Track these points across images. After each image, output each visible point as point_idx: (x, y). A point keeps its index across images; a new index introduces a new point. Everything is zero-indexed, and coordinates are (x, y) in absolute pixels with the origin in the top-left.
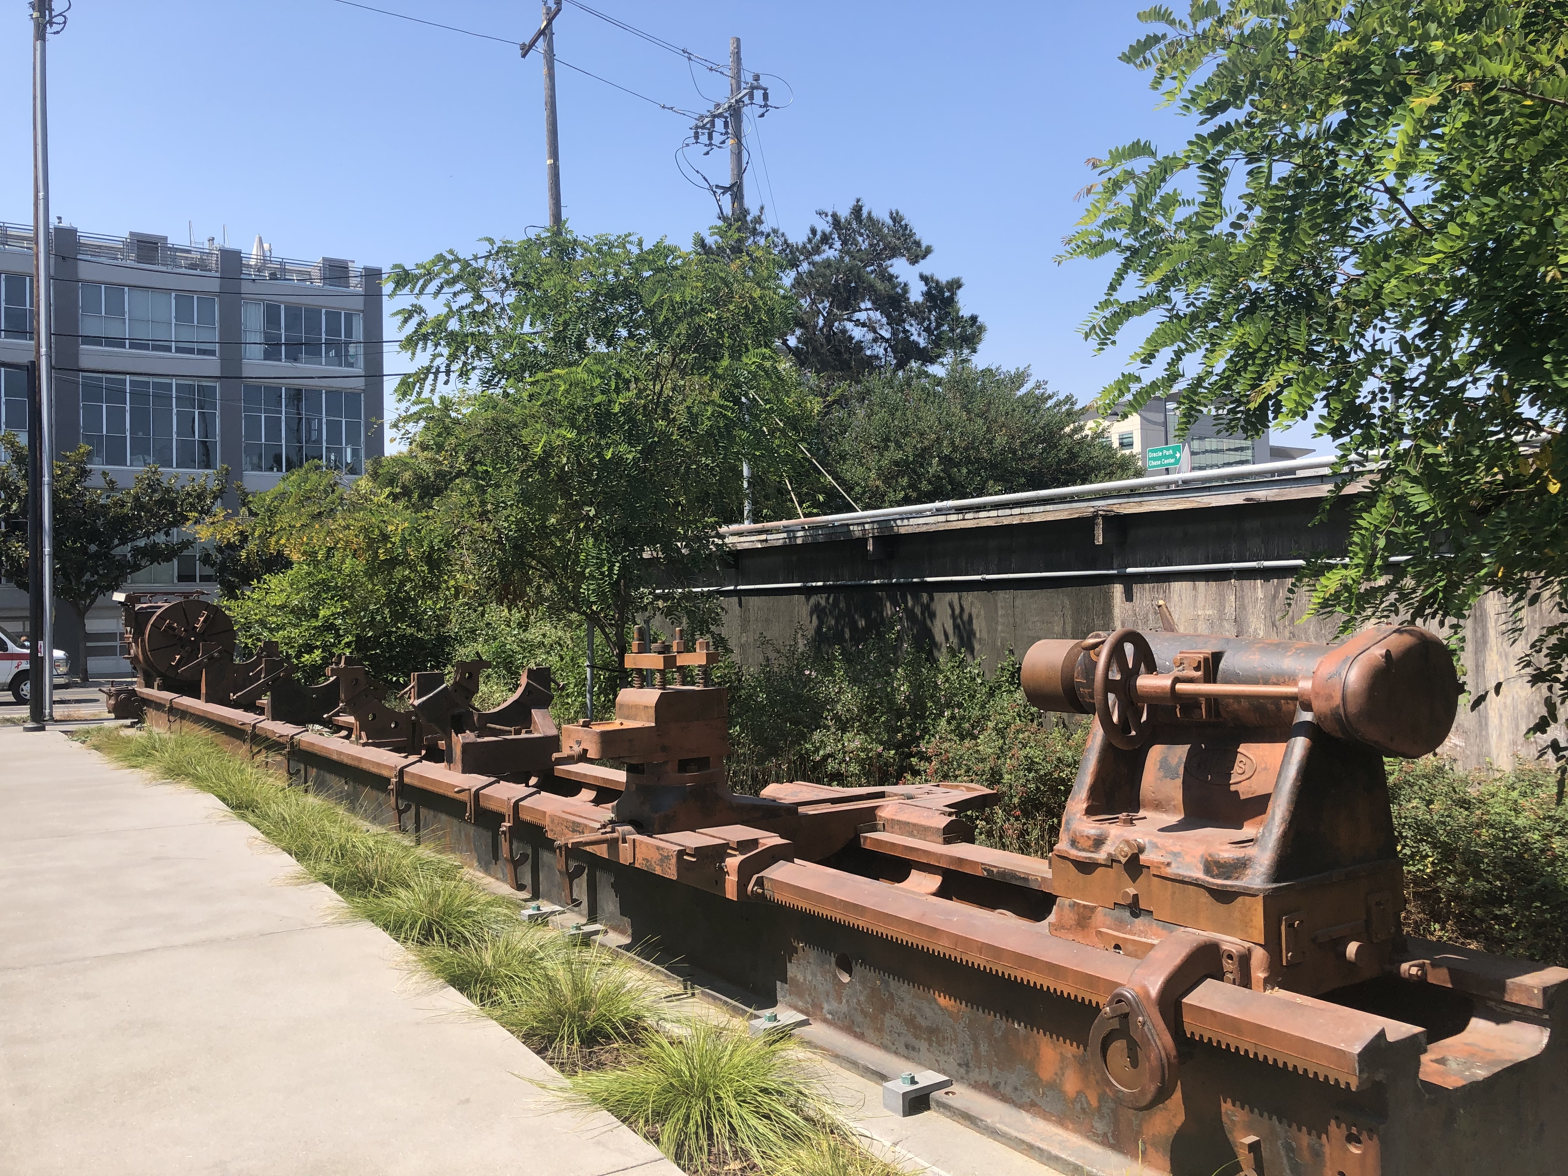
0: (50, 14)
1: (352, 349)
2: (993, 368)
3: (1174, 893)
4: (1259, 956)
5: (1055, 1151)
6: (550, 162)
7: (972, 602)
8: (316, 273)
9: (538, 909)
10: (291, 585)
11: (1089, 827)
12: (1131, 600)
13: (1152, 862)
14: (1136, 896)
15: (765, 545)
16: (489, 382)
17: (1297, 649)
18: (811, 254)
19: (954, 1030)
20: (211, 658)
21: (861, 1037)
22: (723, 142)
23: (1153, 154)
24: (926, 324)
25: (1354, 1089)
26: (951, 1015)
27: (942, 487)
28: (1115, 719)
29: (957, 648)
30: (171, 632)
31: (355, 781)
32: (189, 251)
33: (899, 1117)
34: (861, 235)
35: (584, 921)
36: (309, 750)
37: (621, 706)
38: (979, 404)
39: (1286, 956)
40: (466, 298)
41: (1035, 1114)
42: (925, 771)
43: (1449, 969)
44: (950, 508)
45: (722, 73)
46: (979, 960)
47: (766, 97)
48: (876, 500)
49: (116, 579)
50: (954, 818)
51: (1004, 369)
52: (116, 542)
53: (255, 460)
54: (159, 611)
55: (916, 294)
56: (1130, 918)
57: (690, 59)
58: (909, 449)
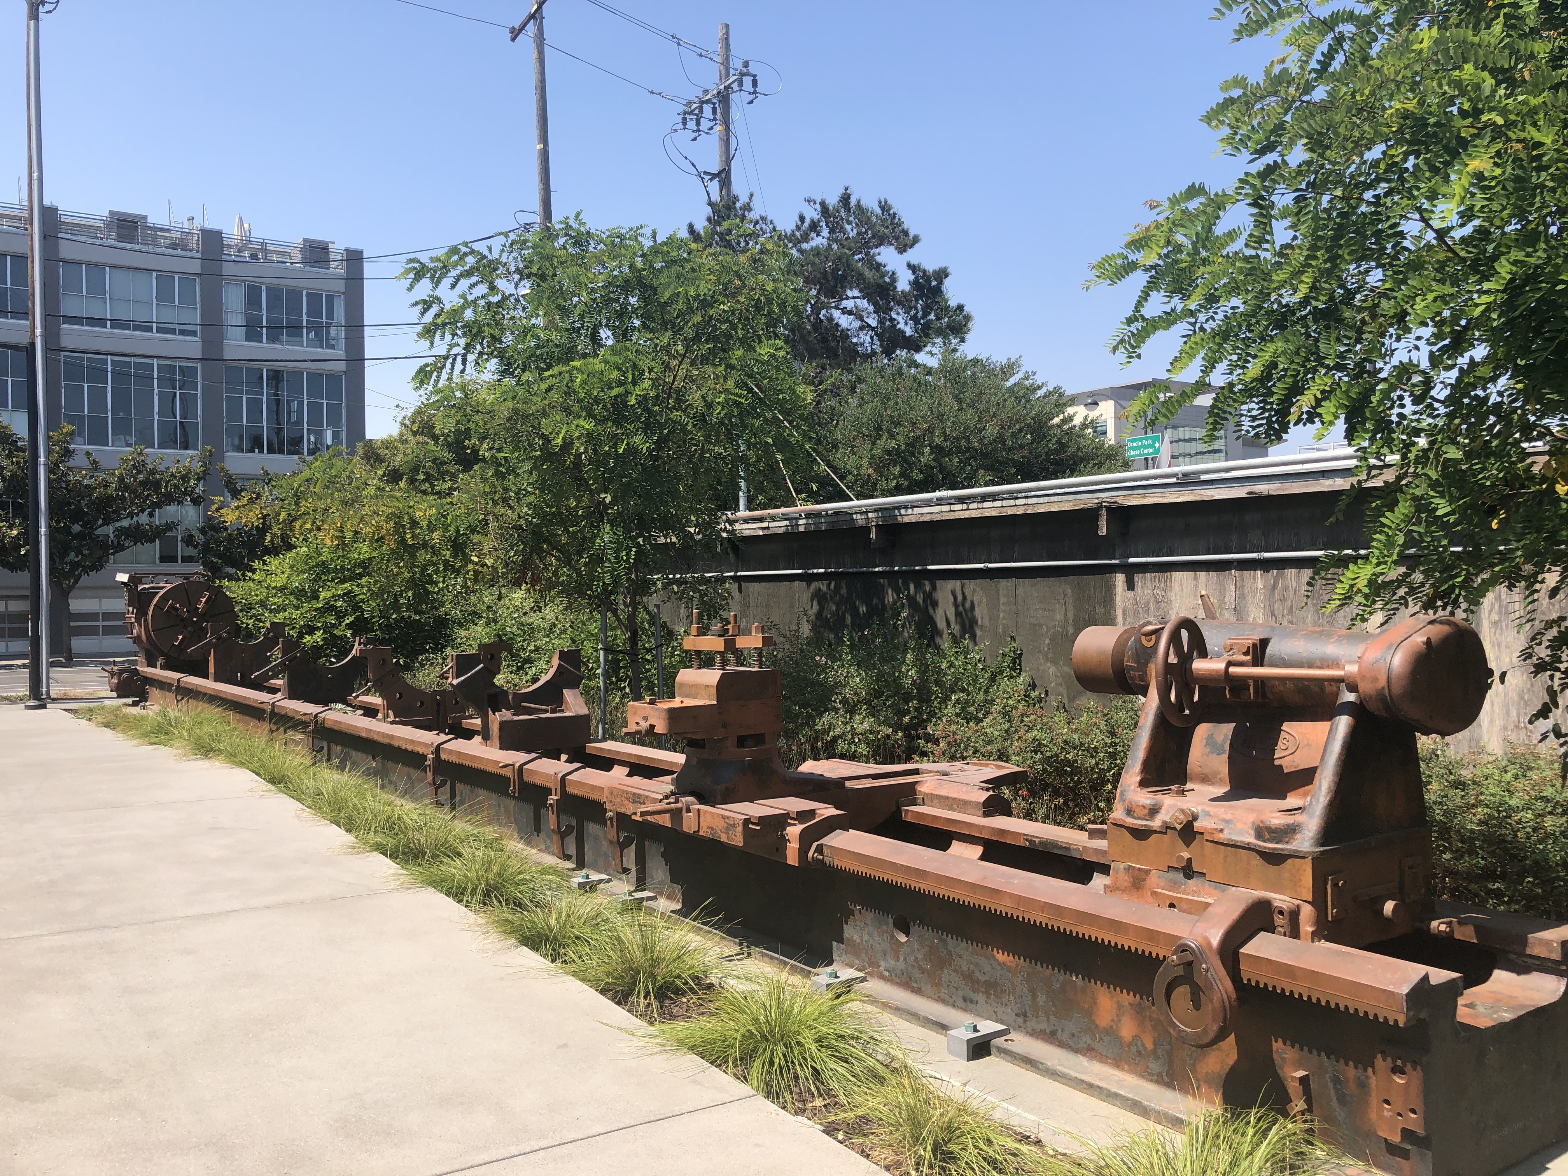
1: (333, 332)
2: (984, 357)
3: (1226, 857)
4: (1307, 912)
5: (1114, 1089)
6: (540, 147)
7: (975, 590)
8: (297, 256)
9: (587, 877)
10: (292, 567)
11: (1144, 798)
12: (1133, 589)
13: (1206, 829)
14: (1189, 860)
15: (766, 532)
16: (505, 371)
17: (1339, 636)
18: (800, 242)
19: (1013, 984)
20: (219, 638)
21: (918, 991)
22: (711, 128)
24: (913, 313)
25: (1401, 1025)
26: (1009, 969)
27: (933, 476)
28: (1173, 697)
29: (958, 635)
30: (174, 613)
31: (385, 758)
32: (168, 231)
33: (965, 1062)
34: (849, 223)
35: (633, 888)
36: (336, 728)
37: (681, 685)
38: (969, 395)
39: (1332, 912)
40: (482, 289)
41: (1092, 1058)
42: (932, 753)
43: (1474, 926)
44: (951, 498)
45: (711, 59)
46: (1040, 918)
47: (755, 83)
48: (869, 489)
49: (100, 559)
50: (991, 793)
51: (993, 359)
52: (100, 522)
53: (236, 442)
54: (162, 592)
55: (904, 284)
56: (1183, 880)
57: (679, 44)
58: (901, 438)
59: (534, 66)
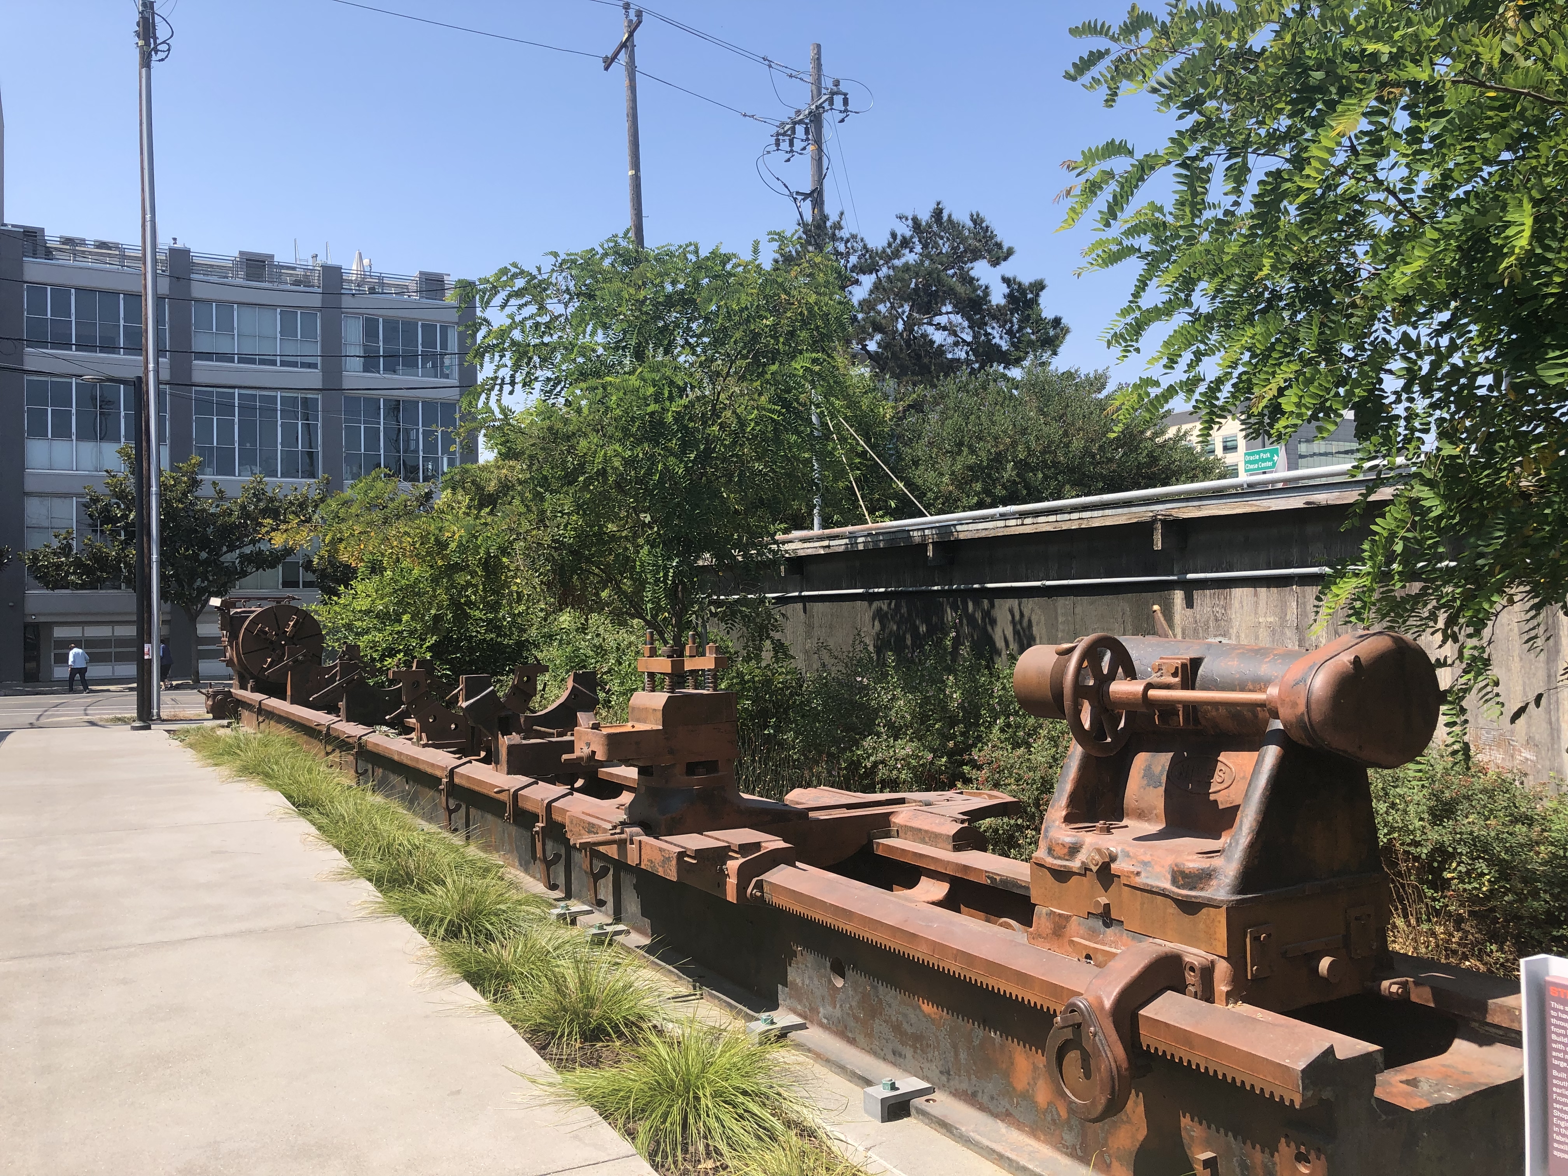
0: (155, 42)
1: (447, 361)
2: (1073, 371)
3: (1142, 904)
4: (1222, 969)
5: (1023, 1162)
6: (631, 173)
7: (1033, 608)
8: (413, 286)
9: (569, 908)
10: (377, 591)
11: (1064, 834)
12: (1192, 607)
13: (1123, 871)
14: (1107, 907)
15: (827, 551)
16: (551, 391)
17: (1275, 655)
18: (891, 259)
19: (937, 1037)
20: (296, 661)
21: (852, 1042)
22: (804, 149)
23: (1130, 153)
24: (1008, 326)
25: (1297, 1107)
26: (933, 1021)
27: (1017, 491)
28: (1087, 725)
30: (263, 636)
31: (414, 781)
32: (294, 269)
33: (877, 1122)
34: (942, 238)
35: (610, 921)
36: (376, 750)
37: (633, 709)
38: (1054, 409)
39: (1251, 970)
40: (532, 309)
41: (1010, 1124)
42: (976, 780)
43: (1432, 988)
44: (1014, 513)
45: (801, 79)
46: (954, 967)
47: (846, 102)
48: (949, 505)
49: (225, 585)
50: (966, 825)
51: (1083, 373)
52: (225, 549)
53: (355, 469)
54: (252, 616)
55: (998, 296)
56: (1103, 928)
57: (770, 66)
58: (983, 454)
59: (625, 93)
